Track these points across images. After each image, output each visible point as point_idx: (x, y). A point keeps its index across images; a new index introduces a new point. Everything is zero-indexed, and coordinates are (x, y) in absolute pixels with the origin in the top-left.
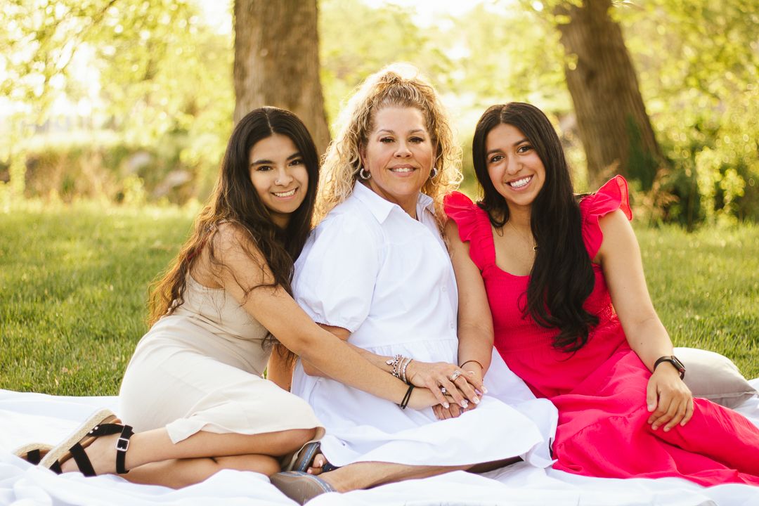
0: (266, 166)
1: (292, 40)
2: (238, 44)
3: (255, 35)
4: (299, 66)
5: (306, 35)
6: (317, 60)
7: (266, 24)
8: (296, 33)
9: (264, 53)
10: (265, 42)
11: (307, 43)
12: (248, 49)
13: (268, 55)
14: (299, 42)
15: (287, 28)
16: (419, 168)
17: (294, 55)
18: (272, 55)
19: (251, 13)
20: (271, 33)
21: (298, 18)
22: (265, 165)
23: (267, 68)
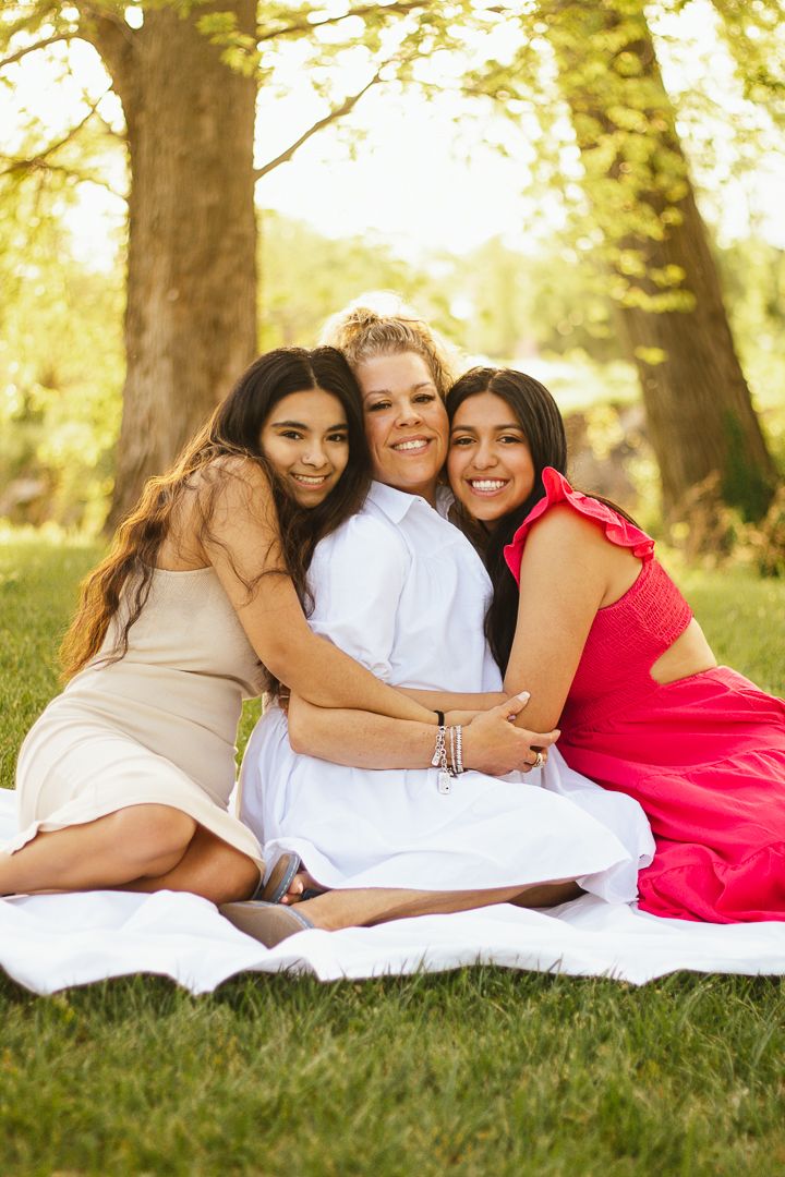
0: (294, 432)
1: (217, 276)
2: (133, 281)
3: (159, 267)
4: (227, 317)
5: (239, 269)
6: (253, 308)
7: (177, 250)
8: (223, 267)
9: (174, 295)
10: (176, 277)
11: (240, 281)
12: (149, 289)
13: (178, 299)
14: (227, 280)
15: (210, 258)
16: (436, 438)
17: (219, 299)
18: (186, 299)
19: (155, 231)
20: (185, 265)
21: (227, 243)
22: (295, 430)
23: (177, 319)
